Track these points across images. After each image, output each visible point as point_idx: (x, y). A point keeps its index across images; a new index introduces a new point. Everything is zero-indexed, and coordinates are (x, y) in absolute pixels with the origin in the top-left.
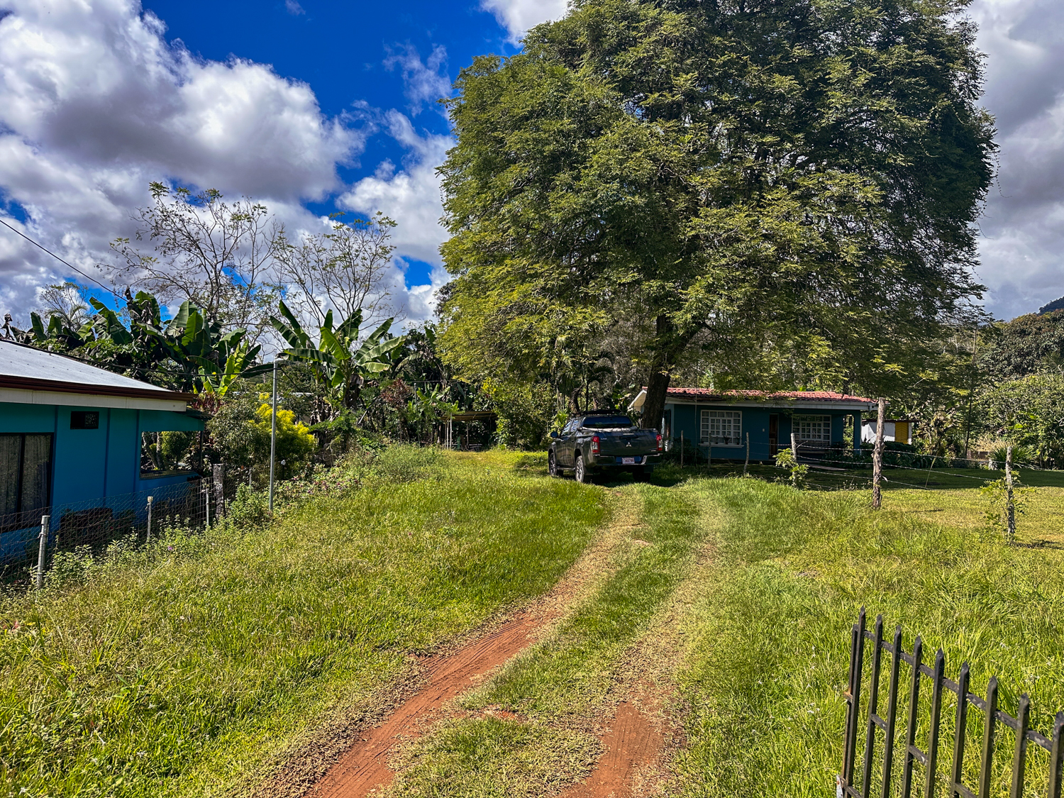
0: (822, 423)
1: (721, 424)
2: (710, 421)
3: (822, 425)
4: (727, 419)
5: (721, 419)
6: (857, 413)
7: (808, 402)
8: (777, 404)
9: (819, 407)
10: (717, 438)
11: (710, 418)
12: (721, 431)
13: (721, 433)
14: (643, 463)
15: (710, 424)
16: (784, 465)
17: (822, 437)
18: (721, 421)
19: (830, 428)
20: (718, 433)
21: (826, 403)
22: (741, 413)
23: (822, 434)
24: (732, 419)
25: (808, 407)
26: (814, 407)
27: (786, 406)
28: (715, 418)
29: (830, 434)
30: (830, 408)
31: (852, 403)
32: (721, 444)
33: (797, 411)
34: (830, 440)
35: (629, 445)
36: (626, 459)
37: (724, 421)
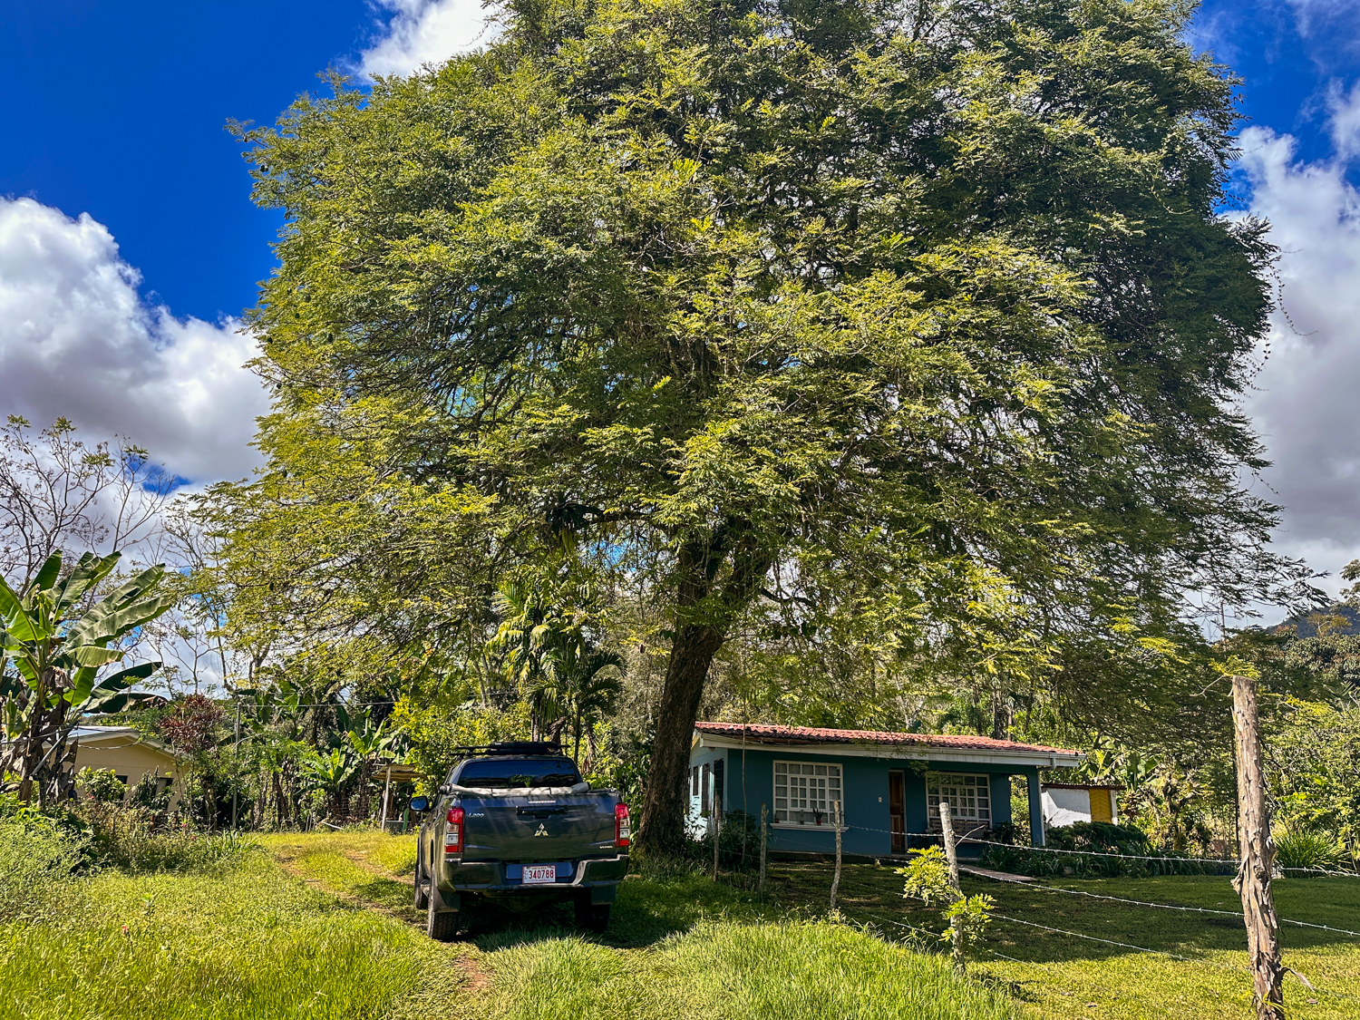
0: (975, 788)
1: (808, 787)
2: (789, 781)
3: (976, 792)
4: (818, 778)
5: (808, 777)
6: (1030, 771)
7: (951, 751)
8: (898, 751)
9: (970, 760)
10: (802, 813)
11: (790, 776)
12: (808, 799)
13: (808, 804)
14: (576, 883)
15: (789, 786)
16: (925, 895)
17: (977, 813)
18: (808, 782)
19: (989, 798)
20: (804, 803)
21: (981, 752)
22: (840, 767)
23: (977, 808)
24: (826, 778)
25: (951, 759)
26: (961, 759)
27: (915, 757)
28: (798, 776)
29: (990, 809)
30: (988, 760)
31: (1023, 754)
32: (810, 825)
33: (934, 765)
34: (991, 820)
35: (541, 832)
36: (533, 869)
37: (813, 782)
